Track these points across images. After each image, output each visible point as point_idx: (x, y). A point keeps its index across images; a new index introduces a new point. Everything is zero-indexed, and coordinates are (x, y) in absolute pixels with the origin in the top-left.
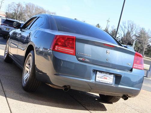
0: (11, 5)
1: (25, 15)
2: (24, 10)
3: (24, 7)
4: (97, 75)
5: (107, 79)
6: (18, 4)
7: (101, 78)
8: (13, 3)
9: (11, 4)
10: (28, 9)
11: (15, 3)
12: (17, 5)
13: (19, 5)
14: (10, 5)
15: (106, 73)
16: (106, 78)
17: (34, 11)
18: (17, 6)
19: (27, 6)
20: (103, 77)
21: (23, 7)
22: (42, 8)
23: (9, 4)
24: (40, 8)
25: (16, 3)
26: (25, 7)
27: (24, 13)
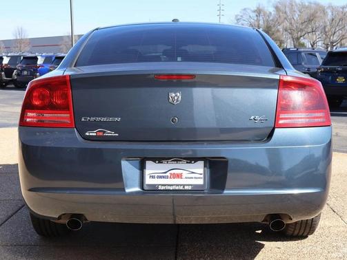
0: (242, 16)
1: (278, 31)
2: (273, 20)
3: (270, 13)
4: (148, 172)
5: (184, 176)
6: (256, 9)
7: (161, 177)
8: (245, 9)
9: (241, 14)
10: (281, 14)
11: (249, 9)
12: (254, 11)
13: (259, 12)
14: (239, 17)
15: (177, 161)
16: (179, 176)
17: (297, 16)
18: (253, 15)
19: (277, 8)
20: (168, 174)
21: (268, 12)
22: (315, 4)
23: (236, 16)
24: (310, 3)
25: (253, 9)
26: (273, 13)
27: (274, 26)
